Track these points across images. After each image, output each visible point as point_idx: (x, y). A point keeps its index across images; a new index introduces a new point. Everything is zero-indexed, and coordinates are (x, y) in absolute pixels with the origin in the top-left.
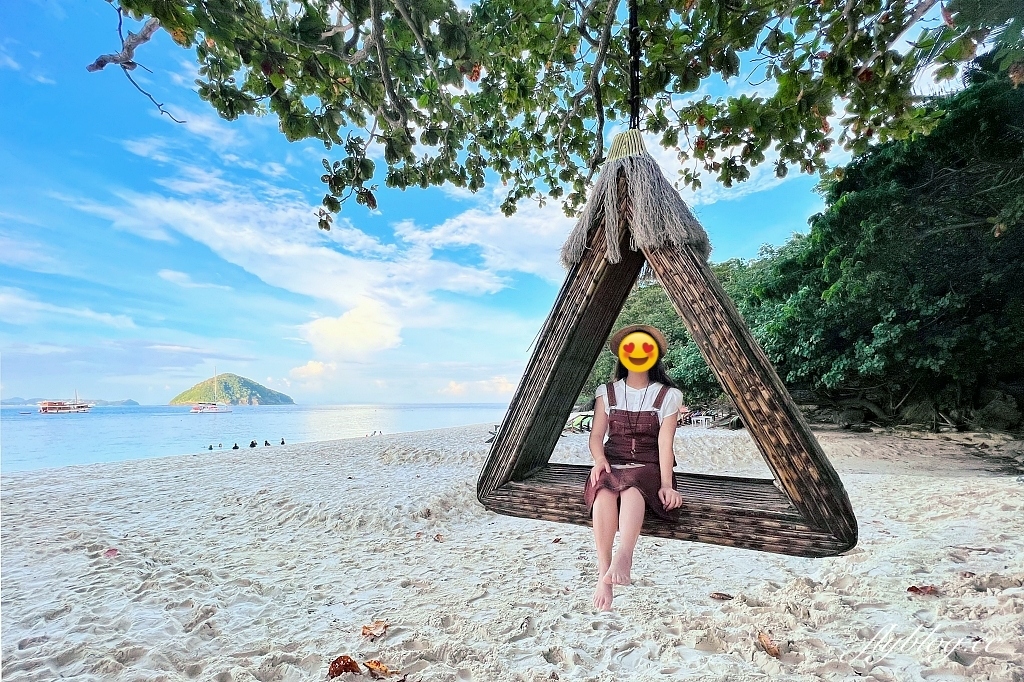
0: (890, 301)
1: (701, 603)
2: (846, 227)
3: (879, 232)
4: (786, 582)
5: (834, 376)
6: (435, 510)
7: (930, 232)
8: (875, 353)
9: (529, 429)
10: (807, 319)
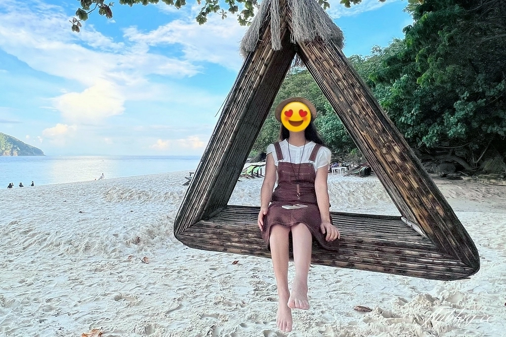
0: (464, 85)
1: (348, 315)
2: (429, 35)
3: (451, 38)
4: (411, 297)
5: (431, 138)
6: (144, 237)
7: (484, 39)
8: (458, 122)
9: (217, 177)
10: (409, 97)
